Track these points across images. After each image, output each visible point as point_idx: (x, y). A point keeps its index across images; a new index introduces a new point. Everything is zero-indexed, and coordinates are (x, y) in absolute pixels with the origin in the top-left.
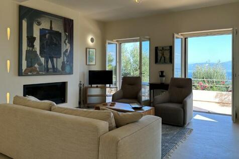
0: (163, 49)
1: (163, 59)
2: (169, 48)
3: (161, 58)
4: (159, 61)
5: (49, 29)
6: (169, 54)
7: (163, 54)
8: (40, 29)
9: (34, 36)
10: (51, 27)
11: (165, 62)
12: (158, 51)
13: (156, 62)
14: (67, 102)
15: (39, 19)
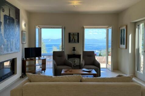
0: (74, 34)
1: (73, 40)
2: (77, 34)
3: (73, 39)
4: (71, 41)
5: (8, 15)
6: (77, 38)
7: (74, 38)
8: (4, 15)
9: (1, 21)
10: (10, 15)
11: (75, 42)
12: (71, 35)
13: (70, 41)
14: (16, 74)
15: (3, 7)
